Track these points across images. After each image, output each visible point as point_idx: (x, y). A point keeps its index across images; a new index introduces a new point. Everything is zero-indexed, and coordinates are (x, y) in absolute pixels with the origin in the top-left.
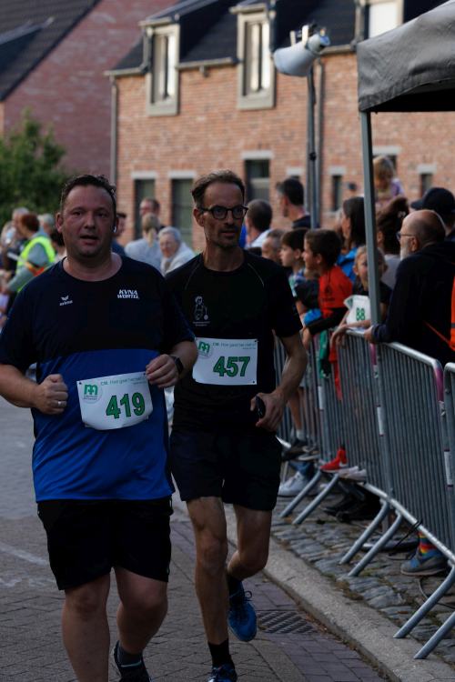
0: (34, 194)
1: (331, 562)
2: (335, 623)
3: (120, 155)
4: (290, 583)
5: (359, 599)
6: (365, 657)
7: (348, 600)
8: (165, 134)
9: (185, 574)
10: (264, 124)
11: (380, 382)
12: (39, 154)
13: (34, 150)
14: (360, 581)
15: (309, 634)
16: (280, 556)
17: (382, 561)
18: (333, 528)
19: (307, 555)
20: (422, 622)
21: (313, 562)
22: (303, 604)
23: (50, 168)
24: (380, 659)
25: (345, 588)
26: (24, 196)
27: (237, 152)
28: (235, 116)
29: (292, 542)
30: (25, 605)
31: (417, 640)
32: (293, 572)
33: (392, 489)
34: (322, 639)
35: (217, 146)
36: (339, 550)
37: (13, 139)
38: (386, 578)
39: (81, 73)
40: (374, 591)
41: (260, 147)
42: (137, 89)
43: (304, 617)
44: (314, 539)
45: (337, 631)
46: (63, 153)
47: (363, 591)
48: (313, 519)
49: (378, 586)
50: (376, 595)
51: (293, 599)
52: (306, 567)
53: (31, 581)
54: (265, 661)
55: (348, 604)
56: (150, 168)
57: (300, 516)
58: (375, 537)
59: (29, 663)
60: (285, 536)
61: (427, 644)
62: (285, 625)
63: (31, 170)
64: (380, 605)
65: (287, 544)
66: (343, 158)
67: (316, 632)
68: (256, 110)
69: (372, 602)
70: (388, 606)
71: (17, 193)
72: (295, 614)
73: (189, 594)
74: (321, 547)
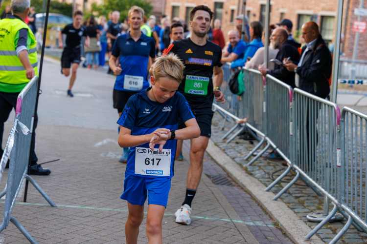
1: (240, 159)
2: (241, 183)
4: (225, 166)
5: (251, 174)
6: (253, 197)
7: (247, 174)
14: (252, 167)
15: (232, 186)
16: (221, 155)
17: (260, 161)
18: (242, 146)
19: (232, 155)
20: (276, 186)
21: (234, 158)
22: (229, 174)
24: (258, 199)
25: (246, 170)
29: (226, 150)
31: (274, 193)
33: (267, 133)
34: (236, 189)
36: (244, 154)
38: (262, 167)
40: (257, 172)
43: (229, 179)
44: (235, 149)
45: (242, 186)
47: (253, 172)
48: (235, 142)
49: (259, 170)
51: (225, 172)
52: (231, 160)
55: (247, 176)
57: (230, 140)
58: (258, 151)
60: (223, 147)
61: (278, 195)
62: (222, 182)
64: (259, 177)
65: (224, 150)
66: (252, 4)
67: (234, 186)
69: (256, 176)
70: (262, 178)
72: (226, 178)
74: (237, 153)
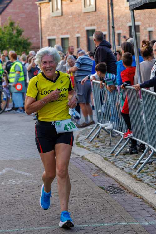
0: (14, 47)
1: (130, 168)
2: (133, 190)
3: (43, 31)
4: (116, 177)
5: (141, 181)
6: (145, 201)
7: (137, 181)
8: (58, 23)
9: (79, 176)
10: (92, 17)
11: (143, 105)
12: (15, 32)
13: (13, 31)
14: (140, 174)
15: (124, 194)
16: (111, 168)
17: (147, 167)
18: (129, 156)
19: (121, 166)
21: (123, 169)
22: (121, 184)
23: (19, 37)
24: (150, 201)
25: (135, 177)
26: (10, 47)
27: (84, 27)
28: (82, 15)
29: (115, 162)
30: (24, 190)
32: (116, 173)
33: (149, 142)
34: (129, 195)
35: (77, 26)
36: (132, 164)
37: (5, 28)
38: (149, 173)
39: (27, 3)
40: (146, 178)
41: (91, 25)
42: (47, 8)
43: (122, 188)
44: (123, 161)
45: (134, 192)
46: (23, 31)
47: (142, 178)
48: (121, 154)
49: (147, 176)
50: (147, 179)
51: (117, 182)
52: (121, 171)
53: (25, 181)
54: (110, 204)
55: (137, 183)
56: (53, 35)
57: (117, 153)
58: (144, 159)
59: (28, 210)
60: (112, 160)
62: (115, 191)
63: (12, 38)
64: (148, 182)
65: (113, 163)
66: (121, 27)
67: (126, 193)
68: (89, 12)
69: (145, 182)
70: (151, 183)
71: (8, 46)
72: (119, 187)
73: (81, 183)
74: (125, 163)
